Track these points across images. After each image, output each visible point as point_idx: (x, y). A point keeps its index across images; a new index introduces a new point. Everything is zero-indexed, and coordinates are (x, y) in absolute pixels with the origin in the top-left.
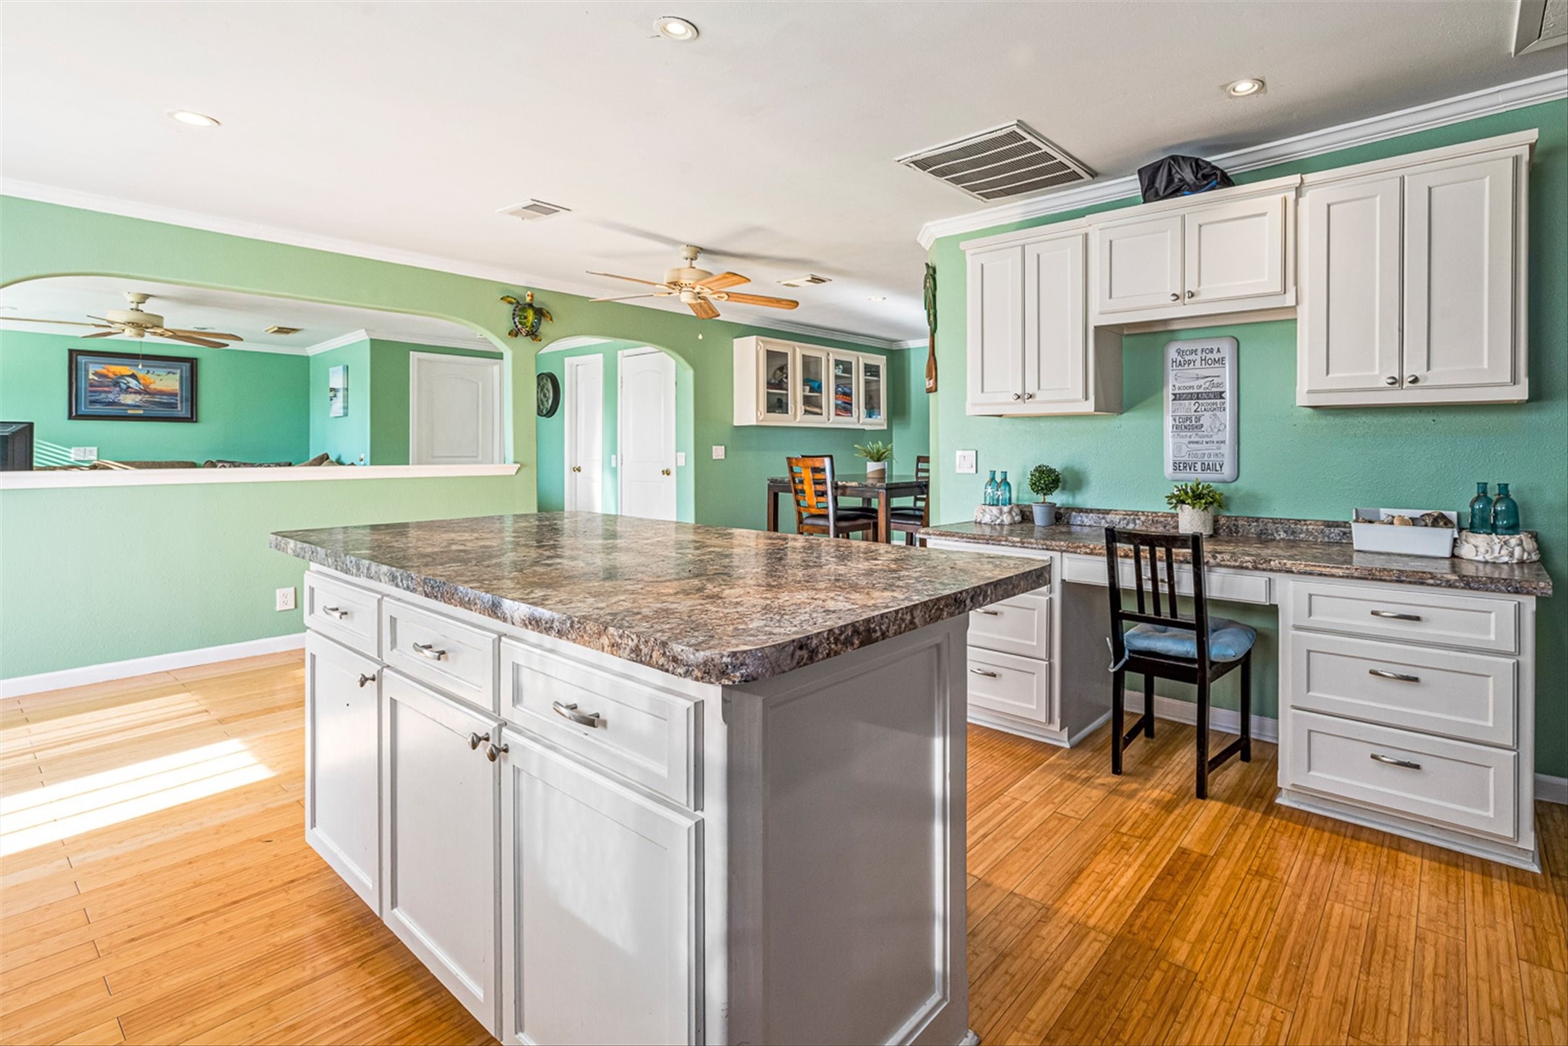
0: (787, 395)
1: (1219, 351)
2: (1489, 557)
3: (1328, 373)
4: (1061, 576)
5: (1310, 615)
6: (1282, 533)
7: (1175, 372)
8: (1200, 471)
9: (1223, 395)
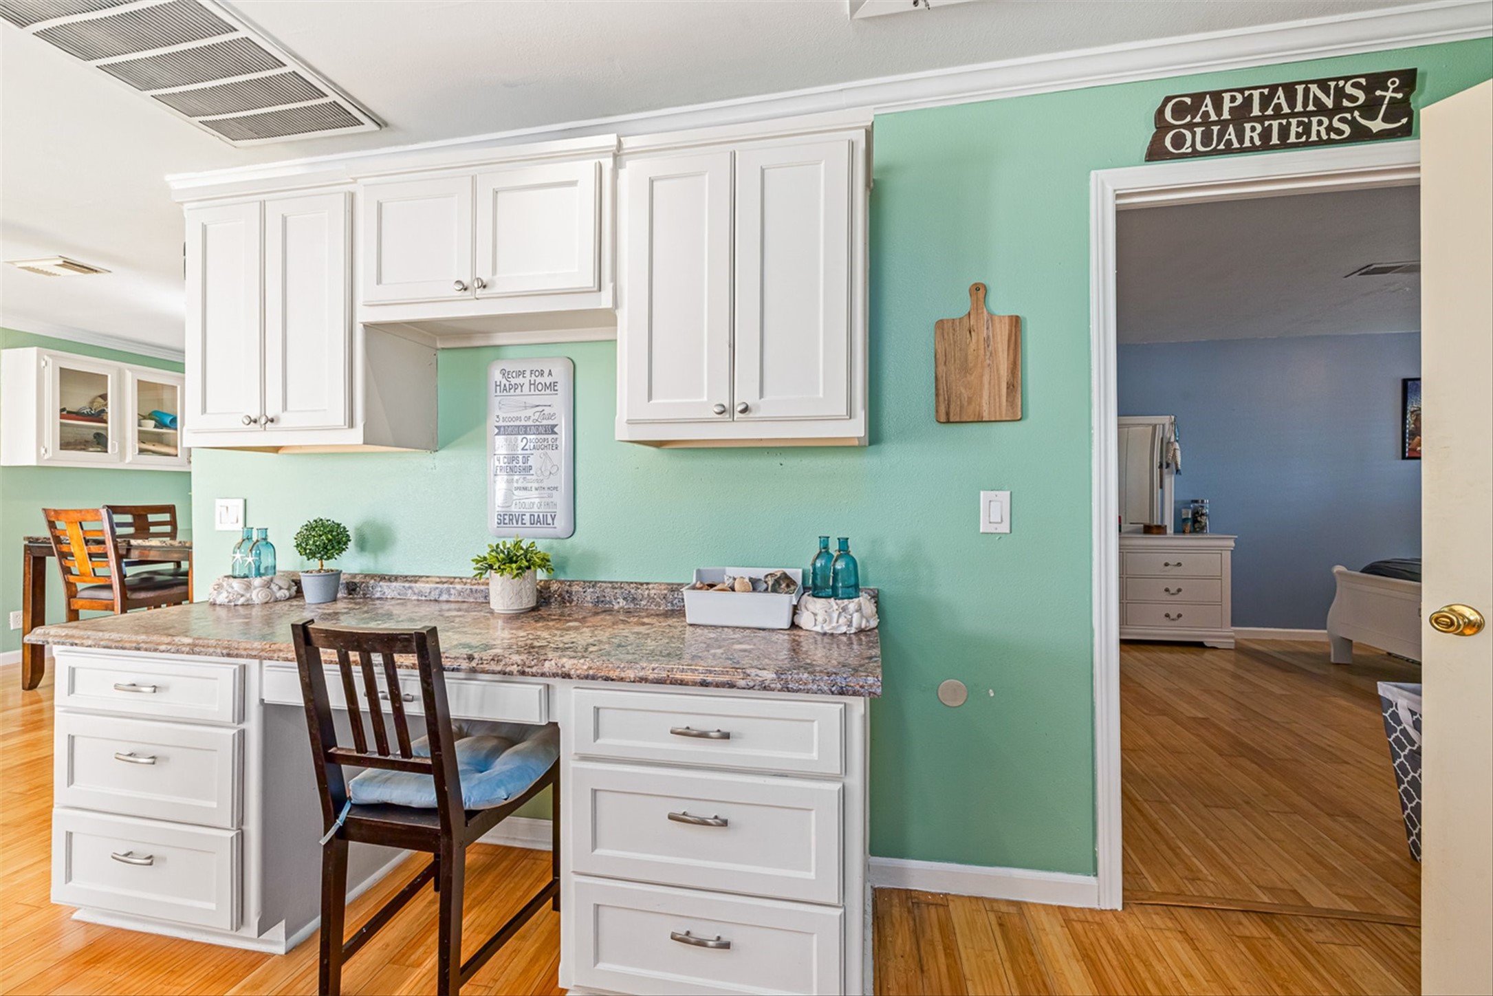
0: (106, 429)
1: (550, 373)
2: (827, 629)
3: (650, 397)
4: (261, 693)
5: (597, 735)
6: (621, 600)
7: (499, 398)
8: (528, 524)
9: (555, 430)
